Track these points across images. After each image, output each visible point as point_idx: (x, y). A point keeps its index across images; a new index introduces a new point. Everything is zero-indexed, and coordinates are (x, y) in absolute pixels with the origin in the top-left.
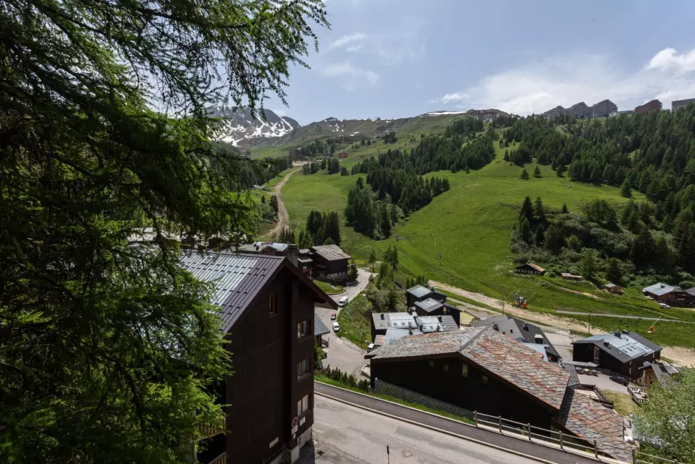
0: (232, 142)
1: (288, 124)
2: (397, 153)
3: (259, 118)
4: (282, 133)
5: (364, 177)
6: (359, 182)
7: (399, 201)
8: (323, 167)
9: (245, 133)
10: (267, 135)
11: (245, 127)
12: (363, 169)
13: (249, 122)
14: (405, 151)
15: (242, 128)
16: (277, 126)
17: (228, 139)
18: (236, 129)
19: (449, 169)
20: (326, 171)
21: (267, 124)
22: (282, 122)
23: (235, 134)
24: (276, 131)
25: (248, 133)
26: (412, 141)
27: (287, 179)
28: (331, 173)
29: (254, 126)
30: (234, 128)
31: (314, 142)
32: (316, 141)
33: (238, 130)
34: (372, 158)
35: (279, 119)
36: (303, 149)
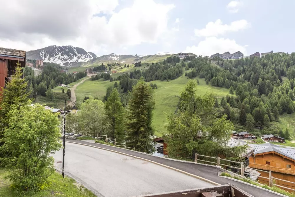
0: (60, 64)
1: (91, 56)
2: (139, 71)
3: (76, 52)
4: (88, 59)
6: (116, 84)
8: (102, 77)
9: (66, 60)
10: (80, 60)
12: (119, 78)
13: (71, 54)
15: (67, 56)
16: (85, 56)
17: (58, 62)
18: (63, 57)
19: (160, 80)
20: (103, 79)
21: (80, 55)
22: (88, 55)
23: (62, 59)
24: (84, 59)
25: (69, 59)
26: (148, 66)
27: (82, 82)
28: (105, 80)
29: (73, 56)
30: (62, 57)
31: (101, 65)
32: (102, 64)
33: (64, 58)
34: (127, 74)
35: (87, 53)
36: (95, 68)
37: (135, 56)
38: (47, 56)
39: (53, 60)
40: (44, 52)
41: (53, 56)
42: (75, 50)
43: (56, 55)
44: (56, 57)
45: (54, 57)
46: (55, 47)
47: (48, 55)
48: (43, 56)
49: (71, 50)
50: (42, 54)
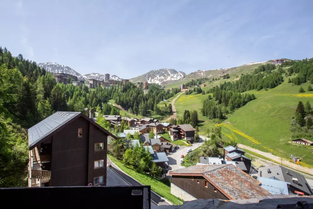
0: (159, 83)
1: (181, 74)
2: (229, 83)
3: (170, 73)
4: (179, 78)
5: (212, 94)
6: (210, 97)
8: (195, 91)
9: (163, 80)
10: (173, 79)
11: (164, 77)
12: (211, 91)
13: (166, 75)
14: (233, 82)
15: (163, 77)
16: (177, 75)
17: (157, 82)
18: (160, 78)
19: (256, 89)
20: (196, 92)
21: (173, 75)
22: (179, 74)
23: (160, 80)
24: (176, 77)
25: (165, 79)
26: (237, 77)
27: (178, 97)
28: (197, 94)
29: (168, 76)
31: (191, 81)
32: (192, 80)
34: (217, 86)
35: (178, 72)
36: (186, 84)
38: (149, 78)
39: (154, 81)
41: (153, 78)
42: (169, 71)
43: (155, 77)
48: (147, 79)
49: (166, 71)
50: (146, 77)
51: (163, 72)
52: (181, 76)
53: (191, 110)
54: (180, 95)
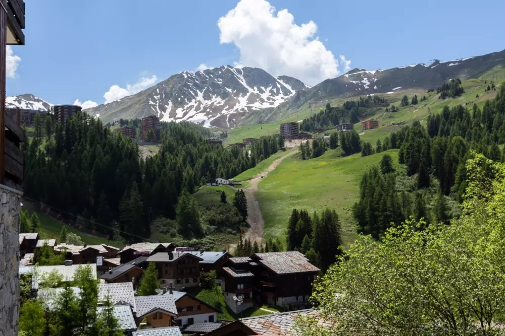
0: (203, 122)
1: (287, 86)
2: (461, 111)
3: (244, 83)
4: (279, 100)
5: (394, 154)
6: (386, 162)
7: (452, 188)
8: (333, 145)
9: (221, 108)
10: (256, 106)
11: (223, 99)
12: (394, 142)
13: (230, 90)
14: (475, 107)
15: (219, 99)
16: (271, 91)
17: (197, 118)
18: (209, 103)
20: (339, 150)
21: (256, 91)
22: (279, 86)
23: (208, 110)
24: (269, 99)
25: (227, 107)
26: (489, 89)
27: (272, 168)
28: (343, 155)
29: (237, 95)
30: (206, 101)
31: (323, 108)
32: (328, 106)
33: (213, 103)
34: (416, 124)
35: (274, 80)
36: (305, 121)
37: (433, 65)
38: (168, 104)
39: (184, 115)
40: (159, 97)
41: (182, 104)
42: (241, 77)
43: (190, 101)
44: (190, 104)
45: (186, 107)
46: (186, 77)
47: (170, 102)
48: (157, 107)
49: (230, 78)
50: (155, 101)
51: (220, 82)
52: (286, 92)
53: (315, 210)
54: (279, 160)
